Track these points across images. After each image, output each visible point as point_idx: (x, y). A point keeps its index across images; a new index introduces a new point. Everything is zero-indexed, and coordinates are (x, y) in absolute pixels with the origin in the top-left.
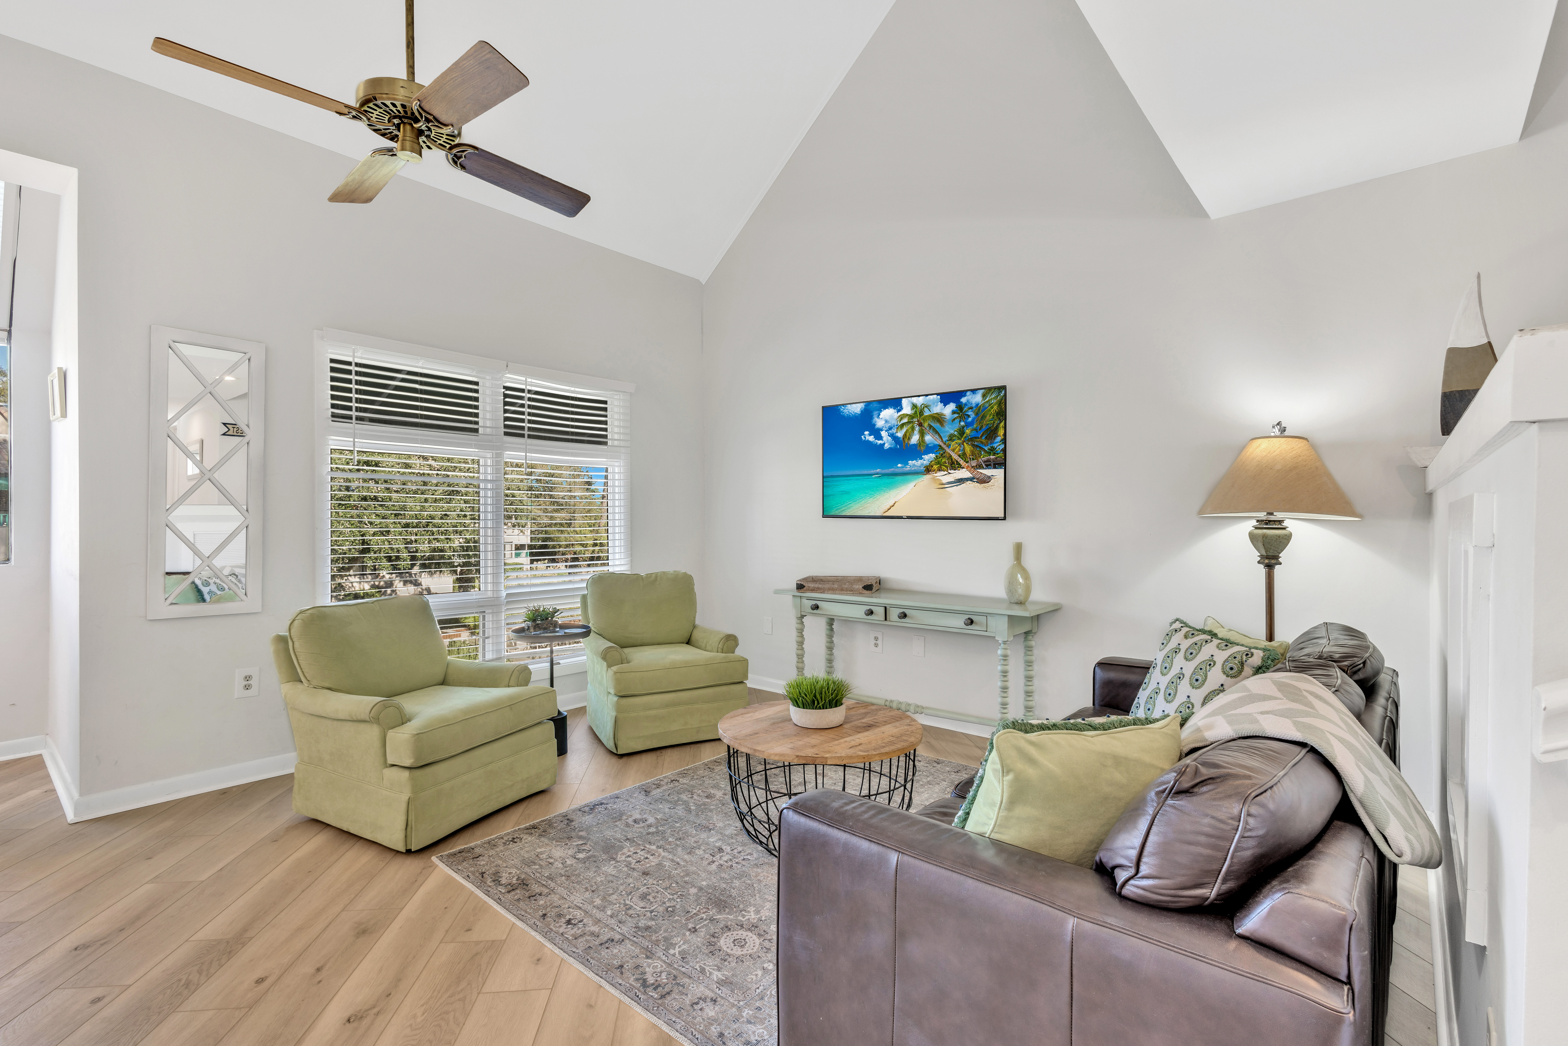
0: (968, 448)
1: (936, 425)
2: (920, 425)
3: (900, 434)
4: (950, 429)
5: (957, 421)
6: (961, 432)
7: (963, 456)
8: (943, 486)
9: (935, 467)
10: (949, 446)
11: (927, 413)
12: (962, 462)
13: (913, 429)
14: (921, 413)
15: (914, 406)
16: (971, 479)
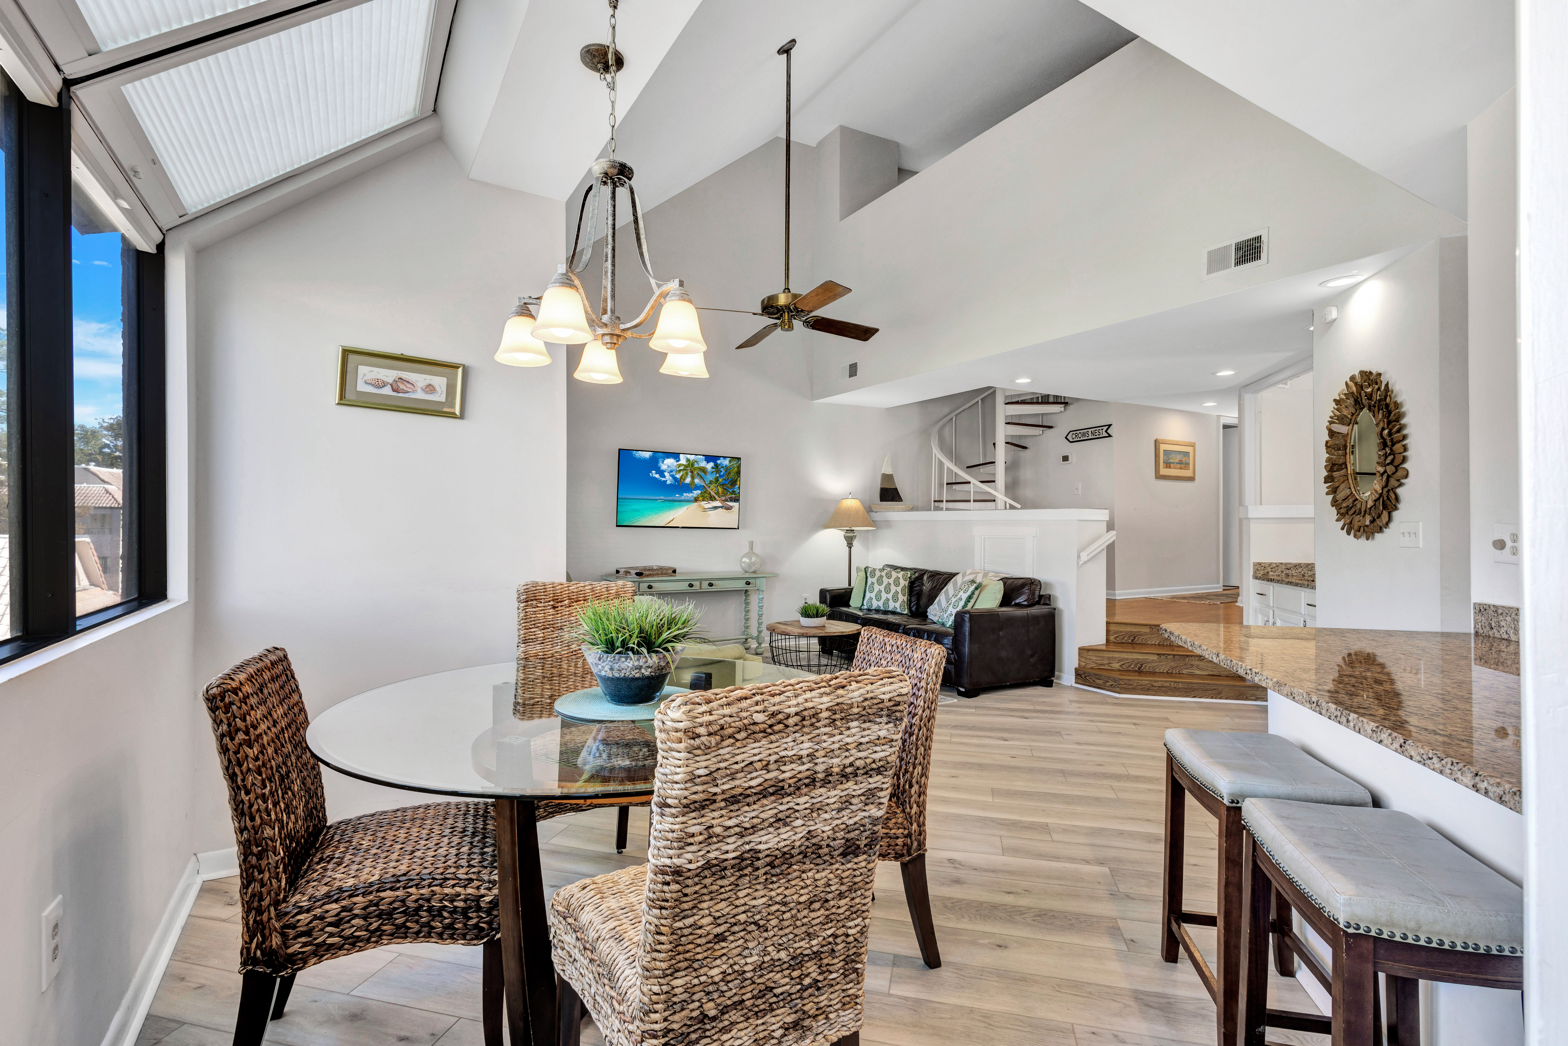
0: (720, 490)
1: (702, 474)
2: (692, 472)
3: (678, 476)
4: (710, 477)
5: (715, 473)
6: (717, 480)
7: (718, 493)
8: (705, 510)
9: (701, 498)
10: (709, 487)
11: (696, 465)
12: (716, 497)
13: (687, 474)
14: (693, 465)
15: (688, 460)
16: (722, 507)
